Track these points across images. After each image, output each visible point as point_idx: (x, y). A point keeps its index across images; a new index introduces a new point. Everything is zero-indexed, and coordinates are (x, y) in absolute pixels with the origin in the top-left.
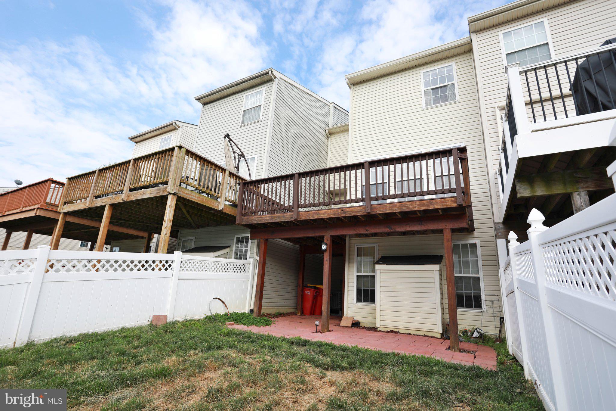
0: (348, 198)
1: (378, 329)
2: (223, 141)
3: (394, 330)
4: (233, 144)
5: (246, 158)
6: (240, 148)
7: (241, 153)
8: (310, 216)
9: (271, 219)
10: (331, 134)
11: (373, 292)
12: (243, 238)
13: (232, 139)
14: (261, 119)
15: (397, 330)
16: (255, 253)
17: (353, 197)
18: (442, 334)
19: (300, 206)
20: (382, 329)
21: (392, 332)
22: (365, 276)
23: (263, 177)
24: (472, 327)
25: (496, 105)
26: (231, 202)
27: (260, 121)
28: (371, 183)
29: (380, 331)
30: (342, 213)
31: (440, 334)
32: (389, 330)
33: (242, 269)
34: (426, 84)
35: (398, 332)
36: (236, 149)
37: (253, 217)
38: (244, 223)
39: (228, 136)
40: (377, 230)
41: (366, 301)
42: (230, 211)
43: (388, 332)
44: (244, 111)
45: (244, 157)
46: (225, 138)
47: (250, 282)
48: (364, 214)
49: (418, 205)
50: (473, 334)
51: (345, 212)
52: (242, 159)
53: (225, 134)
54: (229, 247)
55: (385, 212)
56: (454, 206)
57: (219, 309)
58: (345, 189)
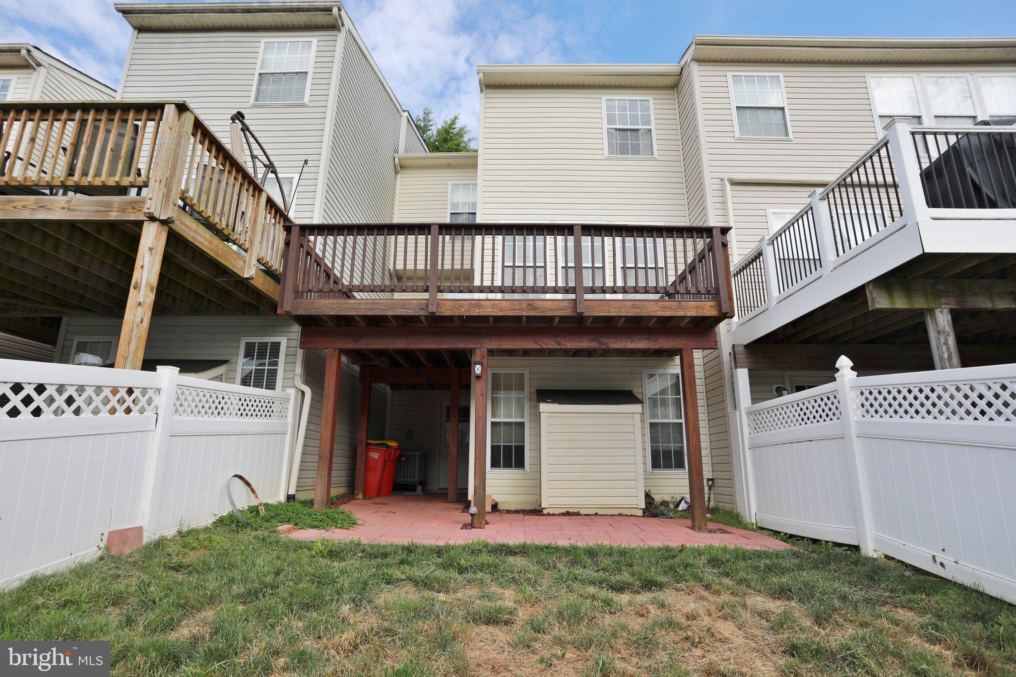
1: (545, 512)
2: (228, 129)
3: (571, 511)
4: (251, 140)
5: (280, 176)
6: (268, 152)
7: (268, 163)
8: (463, 310)
9: (372, 309)
10: (402, 167)
11: (520, 450)
12: (263, 346)
13: (251, 128)
14: (306, 100)
15: (576, 511)
16: (299, 378)
18: (644, 511)
19: (442, 288)
20: (551, 511)
21: (568, 514)
22: (505, 424)
24: (672, 495)
25: (726, 176)
26: (263, 265)
27: (304, 105)
29: (549, 514)
30: (527, 309)
31: (642, 511)
32: (564, 511)
33: (266, 410)
35: (578, 514)
36: (257, 152)
37: (327, 301)
38: (301, 312)
39: (239, 116)
40: (577, 344)
41: (508, 465)
42: (262, 284)
43: (563, 514)
44: (260, 74)
45: (274, 172)
46: (233, 119)
47: (288, 438)
48: (570, 314)
49: (662, 307)
50: (678, 505)
51: (535, 309)
52: (271, 176)
53: (235, 112)
54: (225, 362)
55: (607, 314)
56: (714, 315)
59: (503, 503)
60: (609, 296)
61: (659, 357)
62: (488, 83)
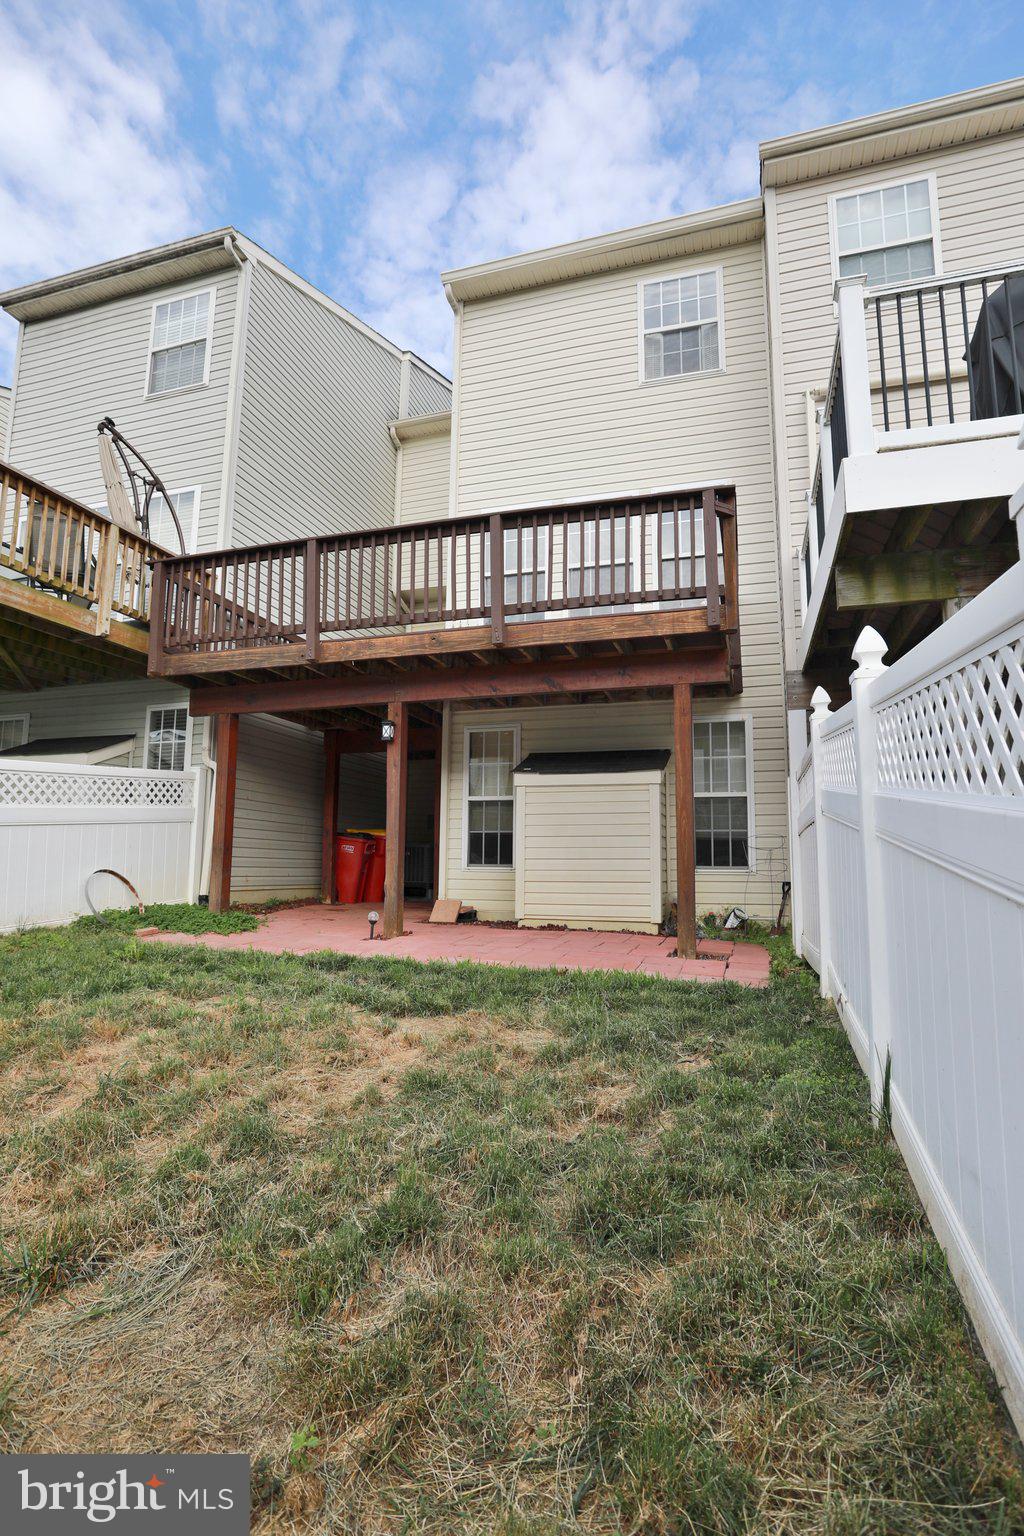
0: (449, 607)
1: (520, 925)
2: (96, 442)
3: (555, 923)
4: (127, 451)
5: (168, 493)
6: (150, 464)
7: (152, 479)
8: (350, 653)
9: (247, 661)
10: (403, 439)
11: (508, 839)
12: (169, 714)
13: (125, 436)
14: (206, 380)
15: (561, 924)
16: (207, 753)
17: (461, 605)
18: (661, 926)
19: (323, 626)
20: (527, 923)
21: (551, 927)
22: (489, 803)
23: (219, 548)
24: (726, 906)
25: (808, 388)
26: (130, 615)
27: (203, 388)
28: (506, 572)
29: (523, 927)
30: (431, 645)
31: (657, 926)
32: (545, 924)
33: (172, 794)
34: (651, 318)
35: (563, 928)
36: (136, 466)
37: (197, 656)
38: (171, 672)
39: (108, 424)
40: (524, 688)
41: (491, 860)
42: (128, 639)
43: (542, 928)
44: (154, 354)
45: (161, 489)
46: (101, 428)
47: (194, 826)
48: (487, 648)
49: (619, 626)
50: (725, 922)
51: (441, 643)
52: (157, 494)
53: (101, 418)
54: (132, 737)
55: (538, 643)
56: (700, 630)
57: (114, 899)
58: (441, 589)
59: (484, 912)
60: (638, 608)
61: (714, 696)
62: (464, 296)
